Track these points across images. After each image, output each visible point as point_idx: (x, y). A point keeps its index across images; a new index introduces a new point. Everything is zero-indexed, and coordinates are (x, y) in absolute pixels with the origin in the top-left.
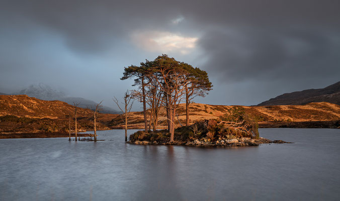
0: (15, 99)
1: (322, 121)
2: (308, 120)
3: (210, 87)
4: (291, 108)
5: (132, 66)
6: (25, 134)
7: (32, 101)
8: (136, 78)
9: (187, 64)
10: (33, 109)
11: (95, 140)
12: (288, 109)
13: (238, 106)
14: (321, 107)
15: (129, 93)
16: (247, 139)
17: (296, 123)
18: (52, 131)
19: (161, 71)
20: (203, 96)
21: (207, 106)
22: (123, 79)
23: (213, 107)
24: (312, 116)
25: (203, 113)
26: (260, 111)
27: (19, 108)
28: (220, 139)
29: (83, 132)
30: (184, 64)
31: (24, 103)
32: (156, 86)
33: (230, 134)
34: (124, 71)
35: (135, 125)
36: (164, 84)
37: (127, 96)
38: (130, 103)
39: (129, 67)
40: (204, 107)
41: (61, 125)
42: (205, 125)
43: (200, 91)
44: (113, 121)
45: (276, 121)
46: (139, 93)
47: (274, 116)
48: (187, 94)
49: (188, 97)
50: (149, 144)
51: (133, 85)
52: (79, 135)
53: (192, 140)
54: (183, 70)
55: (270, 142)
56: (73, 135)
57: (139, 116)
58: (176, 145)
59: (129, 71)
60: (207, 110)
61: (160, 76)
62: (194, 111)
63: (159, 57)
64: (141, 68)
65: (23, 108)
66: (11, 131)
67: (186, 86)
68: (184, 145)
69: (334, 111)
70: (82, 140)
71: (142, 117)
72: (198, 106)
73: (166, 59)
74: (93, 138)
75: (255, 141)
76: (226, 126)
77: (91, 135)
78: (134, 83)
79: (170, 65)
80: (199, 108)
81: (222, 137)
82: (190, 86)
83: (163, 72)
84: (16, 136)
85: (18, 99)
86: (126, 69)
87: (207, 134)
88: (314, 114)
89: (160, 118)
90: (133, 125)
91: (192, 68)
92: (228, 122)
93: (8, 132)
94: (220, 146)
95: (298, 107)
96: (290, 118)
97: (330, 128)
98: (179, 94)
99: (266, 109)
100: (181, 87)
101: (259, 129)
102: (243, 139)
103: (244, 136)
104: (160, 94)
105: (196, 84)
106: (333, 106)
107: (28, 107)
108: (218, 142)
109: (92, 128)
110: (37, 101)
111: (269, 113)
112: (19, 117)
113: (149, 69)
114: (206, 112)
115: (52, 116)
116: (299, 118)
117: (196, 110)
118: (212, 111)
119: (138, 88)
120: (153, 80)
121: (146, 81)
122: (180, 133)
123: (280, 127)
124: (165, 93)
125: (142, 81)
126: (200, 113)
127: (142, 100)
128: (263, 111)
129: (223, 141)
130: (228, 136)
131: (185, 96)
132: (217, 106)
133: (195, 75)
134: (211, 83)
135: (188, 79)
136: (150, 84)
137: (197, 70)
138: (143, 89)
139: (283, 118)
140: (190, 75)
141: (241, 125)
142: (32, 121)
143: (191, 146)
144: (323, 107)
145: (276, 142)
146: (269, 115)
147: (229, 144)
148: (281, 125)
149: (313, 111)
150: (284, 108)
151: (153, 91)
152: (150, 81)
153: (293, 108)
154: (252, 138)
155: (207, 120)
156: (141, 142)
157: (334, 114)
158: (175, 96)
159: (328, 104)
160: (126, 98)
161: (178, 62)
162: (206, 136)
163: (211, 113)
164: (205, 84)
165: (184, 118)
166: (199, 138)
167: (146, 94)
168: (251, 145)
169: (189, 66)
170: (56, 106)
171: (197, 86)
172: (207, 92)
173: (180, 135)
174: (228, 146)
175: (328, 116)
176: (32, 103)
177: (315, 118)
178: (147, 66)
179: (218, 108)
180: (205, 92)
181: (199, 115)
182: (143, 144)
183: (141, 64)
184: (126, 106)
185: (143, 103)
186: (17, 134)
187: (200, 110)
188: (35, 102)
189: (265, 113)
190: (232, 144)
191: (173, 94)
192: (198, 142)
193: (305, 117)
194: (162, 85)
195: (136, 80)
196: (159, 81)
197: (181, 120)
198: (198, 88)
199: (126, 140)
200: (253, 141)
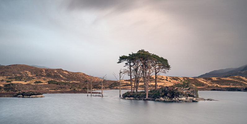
0: (55, 71)
1: (237, 87)
2: (228, 86)
3: (170, 68)
4: (218, 79)
5: (124, 56)
6: (62, 91)
7: (65, 72)
8: (126, 62)
9: (155, 55)
10: (65, 77)
11: (102, 96)
12: (217, 80)
13: (186, 78)
14: (237, 79)
15: (122, 71)
16: (191, 98)
17: (221, 88)
18: (77, 90)
19: (141, 59)
20: (165, 73)
21: (168, 77)
22: (119, 62)
23: (171, 78)
24: (231, 84)
25: (165, 81)
26: (199, 80)
27: (58, 76)
28: (175, 97)
29: (94, 90)
30: (154, 55)
31: (61, 74)
32: (138, 67)
33: (181, 95)
34: (119, 59)
35: (125, 87)
36: (142, 66)
37: (121, 72)
38: (123, 76)
39: (122, 56)
40: (166, 78)
41: (82, 86)
42: (166, 89)
43: (163, 70)
44: (112, 84)
45: (209, 87)
46: (128, 71)
47: (208, 83)
48: (156, 72)
49: (156, 73)
50: (133, 99)
51: (124, 66)
52: (93, 93)
53: (158, 98)
54: (154, 58)
55: (205, 100)
56: (89, 93)
57: (127, 82)
58: (149, 100)
59: (122, 58)
60: (168, 79)
61: (140, 61)
62: (160, 80)
63: (140, 51)
64: (129, 57)
65: (60, 76)
66: (54, 90)
67: (155, 67)
68: (154, 100)
69: (245, 81)
70: (95, 96)
71: (129, 83)
72: (162, 77)
73: (144, 52)
74: (101, 95)
75: (196, 99)
76: (179, 90)
77: (99, 93)
78: (125, 65)
79: (146, 55)
80: (163, 78)
81: (176, 96)
82: (157, 67)
83: (142, 59)
84: (57, 92)
85: (57, 71)
86: (120, 58)
87: (167, 95)
88: (232, 83)
89: (140, 84)
90: (123, 87)
91: (159, 57)
92: (180, 88)
93: (52, 90)
94: (175, 101)
95: (222, 79)
96: (217, 85)
97: (241, 91)
98: (151, 72)
99: (203, 79)
100: (152, 68)
101: (198, 91)
102: (189, 98)
103: (189, 96)
104: (140, 71)
105: (161, 66)
106: (244, 78)
107: (63, 76)
108: (174, 99)
109: (100, 88)
110: (68, 72)
111: (205, 81)
112: (58, 81)
113: (134, 58)
114: (167, 80)
115: (76, 81)
116: (223, 85)
117: (161, 79)
118: (170, 80)
119: (127, 68)
120: (136, 64)
121: (132, 64)
122: (152, 94)
123: (211, 90)
124: (143, 71)
125: (130, 64)
126: (163, 81)
127: (130, 75)
128: (201, 80)
129: (177, 99)
130: (180, 96)
131: (155, 73)
132: (173, 77)
133: (160, 61)
134: (170, 66)
135: (156, 64)
136: (134, 66)
137: (162, 58)
138: (130, 69)
139: (213, 85)
140: (157, 61)
141: (187, 90)
142: (65, 84)
143: (158, 101)
144: (238, 78)
145: (208, 100)
146: (205, 83)
147: (180, 100)
148: (212, 89)
149: (232, 81)
150: (214, 79)
151: (136, 70)
152: (134, 64)
153: (219, 79)
154: (194, 97)
155: (168, 87)
156: (129, 98)
157: (245, 83)
158: (148, 73)
159: (241, 77)
160: (120, 73)
161: (150, 54)
162: (167, 96)
163: (170, 81)
164: (166, 66)
165: (154, 84)
166: (163, 96)
167: (132, 71)
168: (194, 101)
169: (157, 56)
170: (78, 76)
171: (161, 67)
172: (168, 70)
173: (152, 95)
174: (180, 101)
175: (241, 84)
176: (65, 74)
177: (233, 85)
178: (133, 56)
179: (174, 78)
180: (167, 71)
181: (163, 82)
182: (130, 99)
183: (129, 55)
184: (120, 77)
185: (130, 76)
186: (58, 91)
187: (163, 80)
188: (67, 73)
189: (202, 82)
190: (182, 100)
191: (148, 71)
192: (162, 98)
193: (227, 85)
194: (141, 66)
195: (126, 64)
196: (140, 64)
197: (152, 85)
198: (162, 68)
199: (120, 97)
200: (195, 99)
